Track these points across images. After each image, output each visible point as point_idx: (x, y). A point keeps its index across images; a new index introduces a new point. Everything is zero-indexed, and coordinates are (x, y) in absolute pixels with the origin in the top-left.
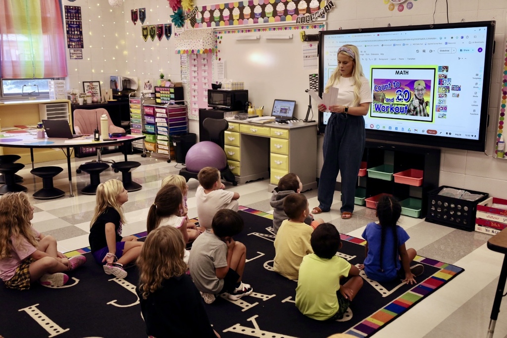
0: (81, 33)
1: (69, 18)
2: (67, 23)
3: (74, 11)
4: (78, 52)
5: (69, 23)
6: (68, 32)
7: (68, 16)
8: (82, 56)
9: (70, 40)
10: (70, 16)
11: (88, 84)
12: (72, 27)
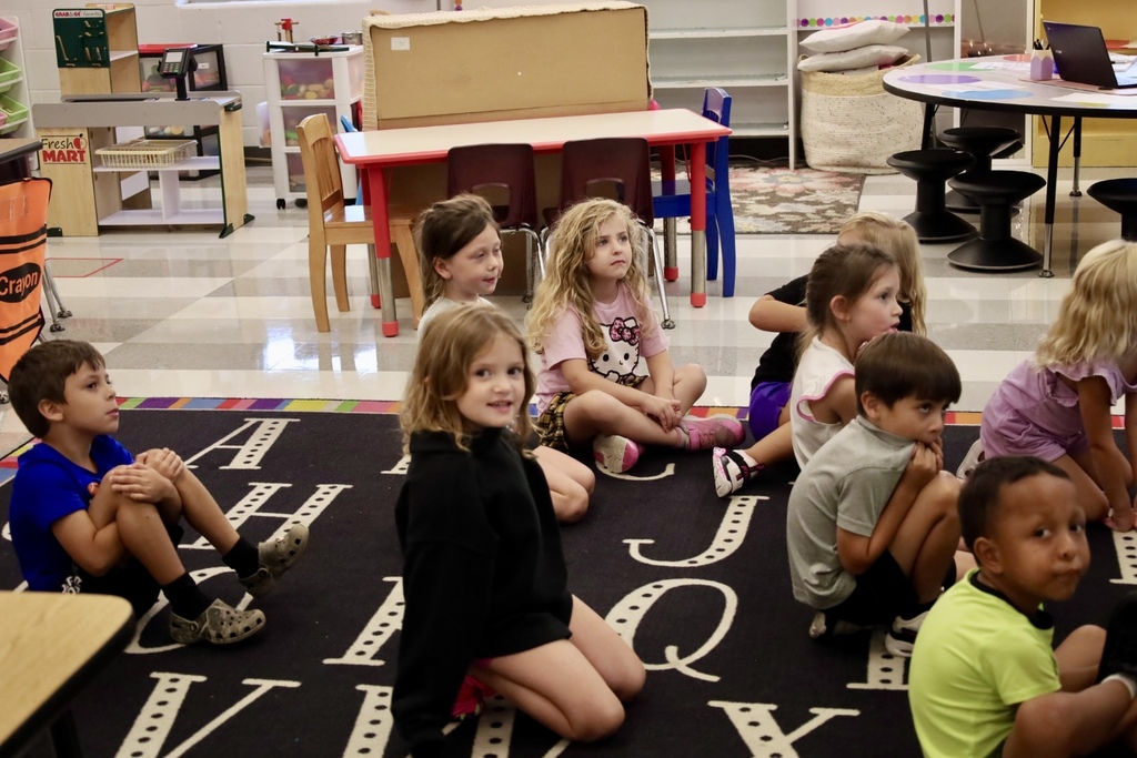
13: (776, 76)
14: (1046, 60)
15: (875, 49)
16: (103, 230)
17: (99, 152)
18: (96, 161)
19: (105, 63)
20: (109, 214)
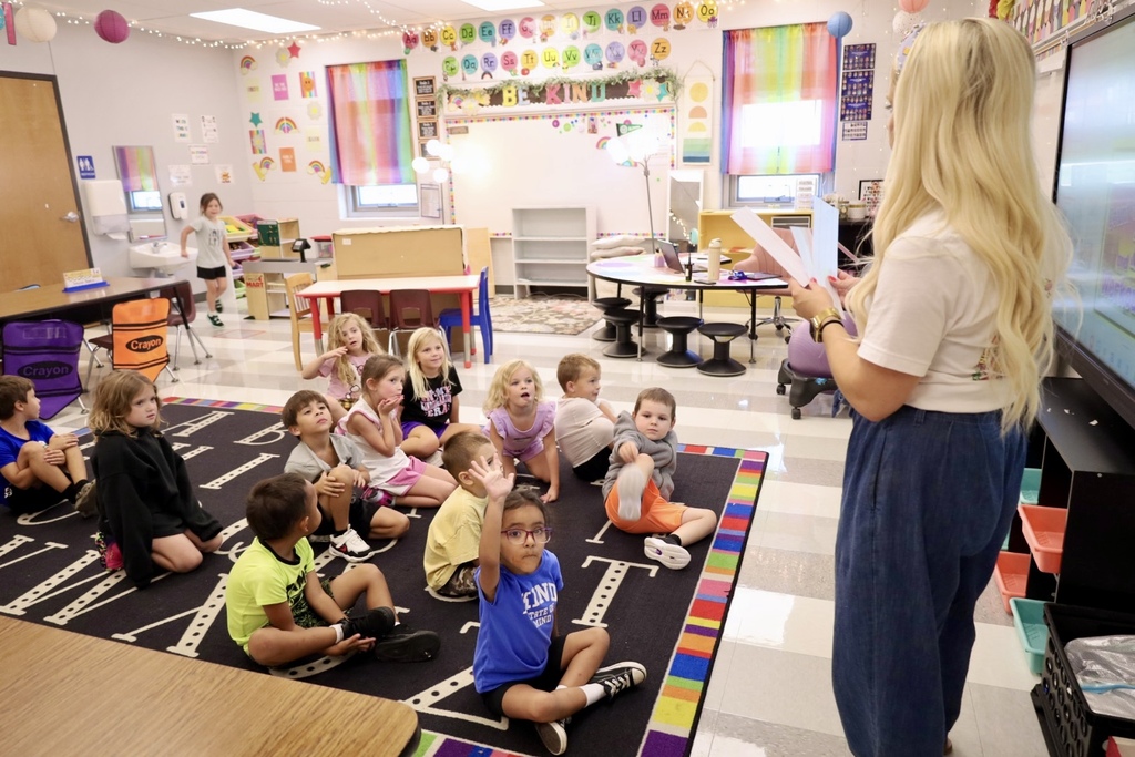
0: (870, 92)
1: (851, 67)
2: (846, 77)
3: (861, 53)
4: (860, 127)
5: (850, 76)
6: (844, 92)
7: (848, 64)
8: (865, 135)
9: (847, 105)
10: (854, 63)
11: (870, 184)
12: (853, 83)
13: (582, 259)
14: (660, 258)
15: (622, 248)
16: (272, 318)
17: (270, 283)
18: (268, 287)
19: (278, 244)
20: (278, 310)
